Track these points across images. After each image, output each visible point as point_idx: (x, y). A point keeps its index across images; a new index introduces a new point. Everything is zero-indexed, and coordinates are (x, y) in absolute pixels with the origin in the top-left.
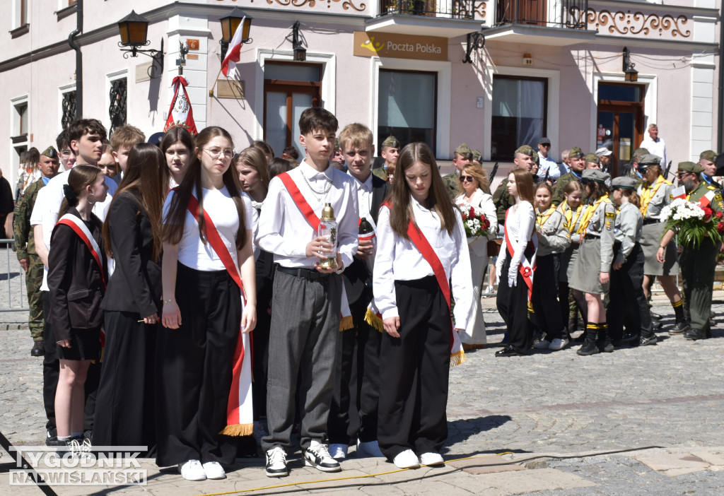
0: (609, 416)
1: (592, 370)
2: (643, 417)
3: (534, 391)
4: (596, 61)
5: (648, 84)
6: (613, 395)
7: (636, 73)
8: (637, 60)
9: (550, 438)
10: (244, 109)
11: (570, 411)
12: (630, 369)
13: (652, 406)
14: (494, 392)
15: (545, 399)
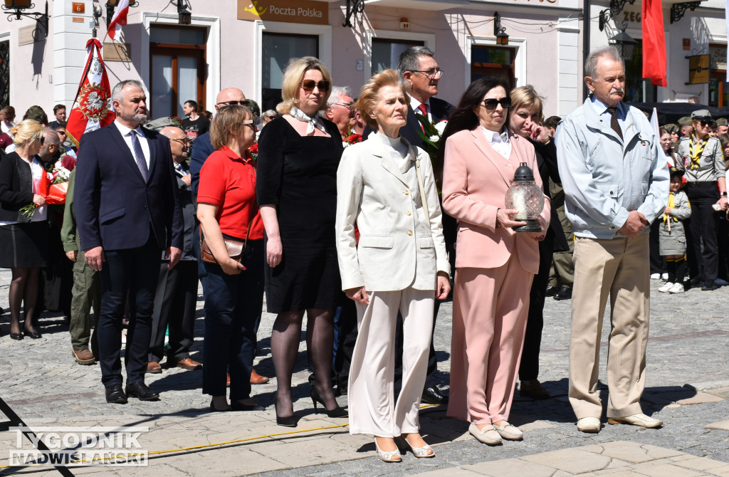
4: (469, 25)
5: (518, 47)
7: (507, 36)
8: (508, 24)
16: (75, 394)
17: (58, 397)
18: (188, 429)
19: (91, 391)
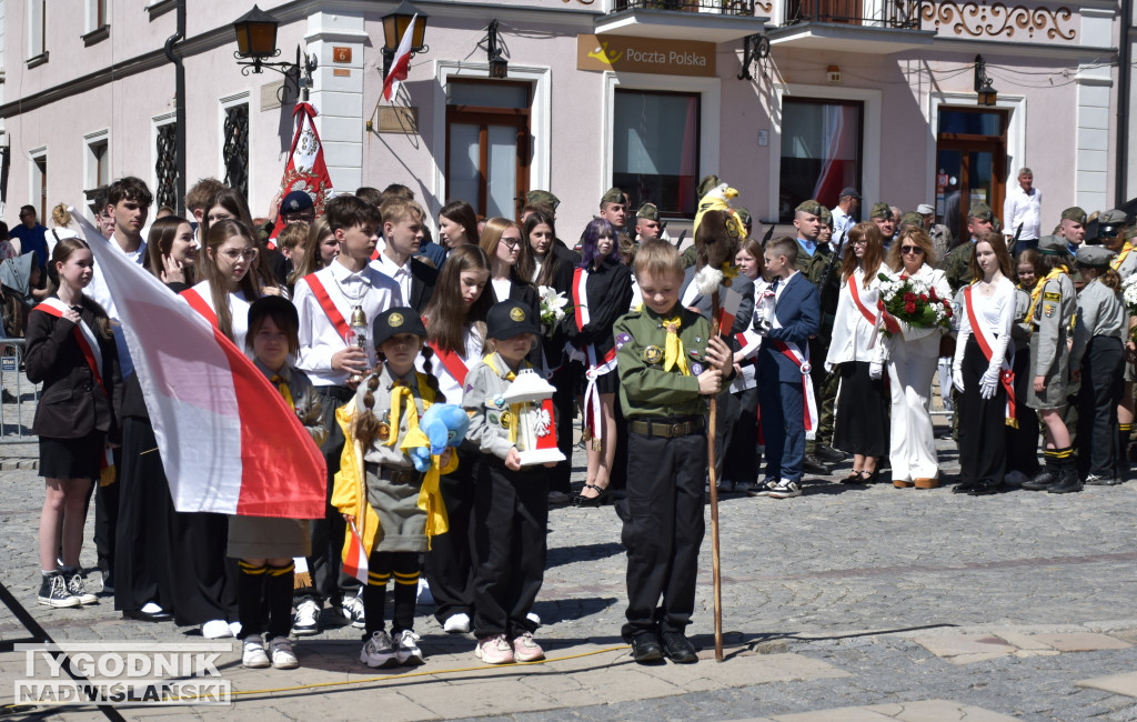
0: (899, 585)
1: (891, 522)
2: (947, 586)
3: (802, 552)
4: (936, 75)
5: (1013, 109)
6: (914, 557)
7: (995, 92)
8: (997, 75)
9: (807, 614)
10: (417, 148)
11: (848, 579)
12: (947, 522)
13: (966, 572)
14: (745, 553)
15: (814, 562)
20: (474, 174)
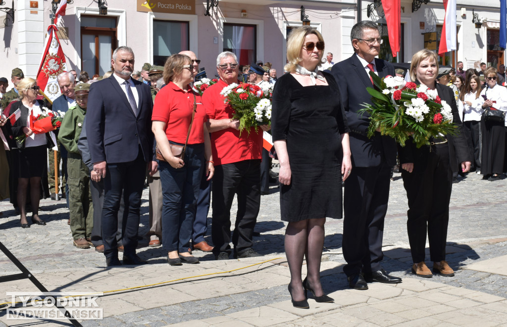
4: (285, 14)
7: (309, 21)
8: (310, 14)
10: (68, 44)
16: (50, 255)
17: (40, 257)
18: (130, 276)
19: (60, 252)
20: (93, 57)
